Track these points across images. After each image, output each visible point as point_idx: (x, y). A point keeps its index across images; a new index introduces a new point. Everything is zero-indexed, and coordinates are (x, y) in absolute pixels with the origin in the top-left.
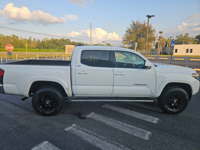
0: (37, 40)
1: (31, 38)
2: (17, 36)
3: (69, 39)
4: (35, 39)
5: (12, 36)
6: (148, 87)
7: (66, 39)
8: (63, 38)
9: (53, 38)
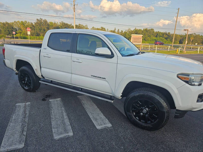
0: (120, 31)
1: (115, 29)
2: (105, 28)
3: (153, 29)
4: (118, 30)
5: (101, 28)
6: (107, 81)
7: (150, 29)
8: (147, 28)
9: (136, 29)
